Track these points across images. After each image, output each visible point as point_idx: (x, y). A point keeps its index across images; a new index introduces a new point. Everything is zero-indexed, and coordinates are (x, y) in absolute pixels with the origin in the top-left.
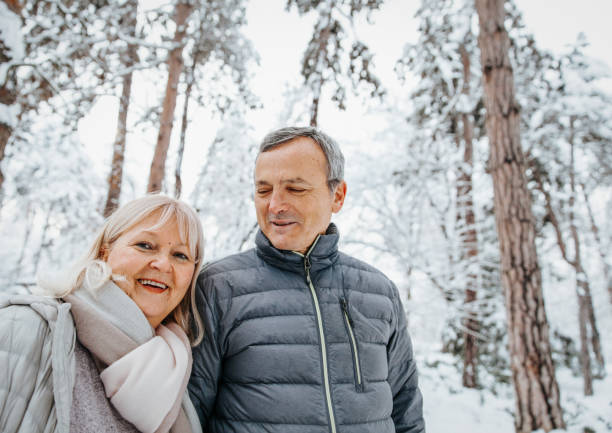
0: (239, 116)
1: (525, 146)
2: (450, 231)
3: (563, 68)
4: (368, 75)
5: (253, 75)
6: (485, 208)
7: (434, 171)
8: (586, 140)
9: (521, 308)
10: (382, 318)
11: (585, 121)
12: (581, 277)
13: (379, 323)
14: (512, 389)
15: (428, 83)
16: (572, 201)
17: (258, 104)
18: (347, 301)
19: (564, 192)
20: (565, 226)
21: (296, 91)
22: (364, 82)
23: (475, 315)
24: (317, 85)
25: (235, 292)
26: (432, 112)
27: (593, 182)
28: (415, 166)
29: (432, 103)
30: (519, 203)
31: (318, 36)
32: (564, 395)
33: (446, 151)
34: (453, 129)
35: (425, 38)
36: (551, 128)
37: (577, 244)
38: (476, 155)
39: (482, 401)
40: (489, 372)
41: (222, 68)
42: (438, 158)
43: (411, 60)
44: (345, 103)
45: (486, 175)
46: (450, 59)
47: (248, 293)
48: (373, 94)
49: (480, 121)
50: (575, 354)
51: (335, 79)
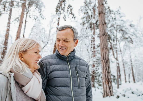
0: (40, 21)
1: (107, 32)
2: (89, 51)
3: (116, 14)
4: (72, 13)
5: (44, 11)
6: (97, 46)
7: (86, 37)
8: (120, 31)
9: (105, 69)
10: (85, 72)
11: (120, 26)
12: (118, 62)
13: (84, 73)
14: (102, 87)
15: (86, 15)
16: (116, 44)
17: (45, 18)
18: (77, 67)
19: (114, 42)
20: (114, 50)
21: (54, 16)
22: (71, 14)
23: (94, 70)
24: (59, 14)
25: (51, 64)
26: (86, 22)
27: (121, 40)
28: (82, 35)
29: (86, 20)
30: (105, 45)
31: (60, 2)
32: (113, 88)
33: (89, 32)
34: (91, 27)
35: (85, 5)
36: (112, 28)
37: (117, 54)
38: (96, 33)
39: (95, 90)
40: (97, 84)
41: (36, 9)
42: (87, 34)
43: (82, 10)
44: (66, 19)
45: (98, 38)
46: (91, 10)
47: (54, 65)
48: (73, 17)
49: (97, 25)
50: (116, 79)
51: (64, 13)
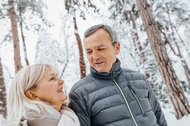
0: (45, 31)
1: (154, 17)
2: (134, 55)
4: (91, 4)
6: (144, 44)
7: (124, 35)
8: (173, 11)
10: (144, 88)
11: (171, 4)
12: (182, 59)
13: (143, 90)
15: (114, 3)
16: (173, 34)
17: (52, 25)
18: (130, 85)
19: (169, 31)
20: (172, 43)
21: (65, 16)
22: (90, 8)
23: (151, 82)
24: (73, 12)
25: (89, 92)
26: (118, 13)
27: (178, 25)
29: (117, 10)
30: (157, 38)
33: (126, 27)
34: (127, 18)
36: (160, 10)
37: (178, 48)
38: (137, 26)
40: (161, 101)
42: (124, 30)
44: (85, 17)
45: (141, 32)
47: (94, 91)
48: (95, 11)
49: (135, 12)
50: (187, 86)
51: (79, 8)
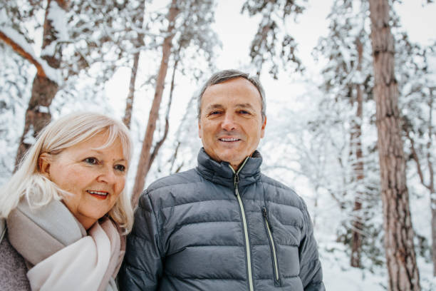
1: (400, 106)
2: (344, 163)
3: (426, 55)
4: (293, 57)
5: (218, 55)
6: (369, 148)
7: (336, 122)
9: (394, 216)
10: (295, 225)
12: (434, 196)
14: (385, 270)
15: (334, 63)
16: (429, 145)
19: (423, 138)
20: (424, 162)
22: (291, 61)
23: (360, 219)
24: (259, 63)
25: (177, 201)
26: (336, 83)
28: (322, 118)
29: (336, 77)
30: (395, 144)
31: (261, 30)
32: (422, 275)
33: (344, 109)
34: (349, 95)
35: (333, 33)
36: (417, 95)
37: (432, 174)
38: (364, 113)
39: (364, 277)
40: (369, 257)
41: (198, 51)
42: (338, 113)
43: (323, 48)
44: (278, 76)
45: (370, 126)
46: (349, 48)
47: (188, 202)
48: (296, 70)
49: (368, 90)
50: (428, 248)
51: (272, 59)
